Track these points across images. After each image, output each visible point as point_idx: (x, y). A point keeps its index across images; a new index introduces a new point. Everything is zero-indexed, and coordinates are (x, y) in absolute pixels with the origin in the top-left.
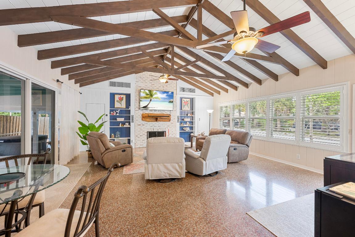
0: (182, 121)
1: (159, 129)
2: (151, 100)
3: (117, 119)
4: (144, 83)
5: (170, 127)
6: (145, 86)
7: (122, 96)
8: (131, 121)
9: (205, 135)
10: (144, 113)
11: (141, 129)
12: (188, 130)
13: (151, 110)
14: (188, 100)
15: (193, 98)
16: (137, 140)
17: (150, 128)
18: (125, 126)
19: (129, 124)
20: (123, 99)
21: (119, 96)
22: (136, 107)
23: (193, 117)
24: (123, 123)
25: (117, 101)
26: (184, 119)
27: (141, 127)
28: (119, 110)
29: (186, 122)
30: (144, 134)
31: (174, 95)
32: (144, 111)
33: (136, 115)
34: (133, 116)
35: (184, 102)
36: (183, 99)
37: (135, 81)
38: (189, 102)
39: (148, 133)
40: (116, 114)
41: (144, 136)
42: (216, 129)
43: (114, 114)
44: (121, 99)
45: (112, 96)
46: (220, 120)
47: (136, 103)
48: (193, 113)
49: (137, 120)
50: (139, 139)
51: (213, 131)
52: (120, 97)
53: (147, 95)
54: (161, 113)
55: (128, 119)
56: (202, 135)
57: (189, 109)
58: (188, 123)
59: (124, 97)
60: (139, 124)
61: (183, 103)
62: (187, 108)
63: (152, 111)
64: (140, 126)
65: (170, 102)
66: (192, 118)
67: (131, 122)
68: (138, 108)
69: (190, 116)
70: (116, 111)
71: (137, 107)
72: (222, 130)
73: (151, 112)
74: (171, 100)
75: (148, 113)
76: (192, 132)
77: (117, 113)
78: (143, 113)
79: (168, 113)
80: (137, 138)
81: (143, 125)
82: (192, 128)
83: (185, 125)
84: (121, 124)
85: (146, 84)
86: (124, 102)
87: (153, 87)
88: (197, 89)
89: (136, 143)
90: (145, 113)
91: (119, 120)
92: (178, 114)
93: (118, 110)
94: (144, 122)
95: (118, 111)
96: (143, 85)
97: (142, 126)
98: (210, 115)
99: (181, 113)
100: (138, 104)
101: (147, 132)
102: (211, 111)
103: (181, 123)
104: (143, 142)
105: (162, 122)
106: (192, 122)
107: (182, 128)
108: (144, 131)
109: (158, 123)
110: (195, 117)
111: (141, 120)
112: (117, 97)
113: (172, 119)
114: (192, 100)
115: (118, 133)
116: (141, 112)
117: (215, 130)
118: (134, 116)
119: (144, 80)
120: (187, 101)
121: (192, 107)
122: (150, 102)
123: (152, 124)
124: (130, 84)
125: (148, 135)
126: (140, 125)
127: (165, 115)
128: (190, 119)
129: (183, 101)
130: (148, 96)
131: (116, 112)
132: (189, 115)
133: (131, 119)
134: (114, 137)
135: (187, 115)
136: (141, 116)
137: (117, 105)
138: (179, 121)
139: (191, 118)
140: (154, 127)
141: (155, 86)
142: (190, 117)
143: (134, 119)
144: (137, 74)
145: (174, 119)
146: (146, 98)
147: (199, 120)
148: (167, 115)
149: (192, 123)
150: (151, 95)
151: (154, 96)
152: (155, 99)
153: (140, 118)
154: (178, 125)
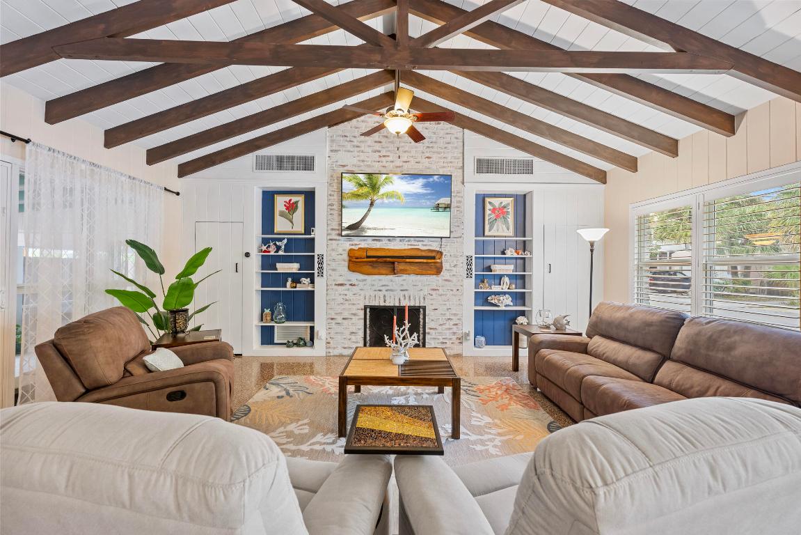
0: (485, 274)
1: (402, 299)
2: (372, 204)
3: (278, 265)
4: (357, 154)
5: (441, 292)
6: (358, 163)
7: (294, 199)
8: (316, 271)
9: (569, 329)
10: (356, 248)
11: (347, 297)
12: (506, 303)
13: (377, 238)
14: (506, 201)
15: (525, 195)
16: (332, 331)
17: (373, 294)
18: (299, 288)
19: (312, 282)
20: (297, 206)
21: (287, 198)
22: (330, 227)
23: (524, 259)
24: (296, 279)
25: (282, 214)
26: (493, 267)
27: (346, 292)
28: (285, 241)
29: (500, 277)
30: (354, 314)
31: (456, 186)
32: (356, 240)
33: (330, 255)
34: (321, 257)
35: (494, 210)
36: (488, 200)
37: (328, 149)
38: (511, 209)
39: (368, 310)
40: (277, 251)
41: (353, 321)
42: (620, 308)
43: (269, 252)
44: (292, 207)
45: (269, 198)
46: (640, 269)
47: (330, 217)
48: (525, 246)
49: (334, 270)
50: (339, 329)
51: (606, 315)
52: (290, 200)
53: (361, 186)
54: (410, 247)
55: (309, 264)
56: (560, 329)
57: (511, 232)
58: (506, 279)
59: (300, 200)
60: (341, 282)
61: (488, 212)
62: (503, 230)
63: (379, 240)
64: (343, 288)
65: (437, 208)
66: (523, 263)
67: (316, 275)
68: (337, 232)
69: (515, 255)
70: (277, 243)
71: (333, 229)
72: (655, 318)
73: (378, 245)
74: (444, 201)
75: (366, 246)
76: (523, 313)
77: (278, 248)
78: (353, 247)
79: (435, 246)
80: (333, 325)
81: (351, 285)
82: (521, 298)
83: (496, 289)
84: (290, 279)
85: (363, 157)
86: (299, 215)
87: (384, 164)
88: (538, 162)
89: (329, 340)
90: (360, 246)
91: (282, 268)
92: (470, 250)
93: (280, 240)
94: (355, 277)
95: (282, 244)
96: (350, 160)
97: (348, 287)
98: (592, 251)
99: (481, 246)
100: (336, 217)
101: (366, 307)
102: (596, 234)
103: (480, 280)
104: (353, 338)
105: (413, 278)
106: (523, 277)
107: (482, 298)
108: (354, 304)
109: (401, 278)
110: (531, 258)
111: (346, 269)
112: (280, 202)
113: (446, 266)
114: (522, 202)
115: (280, 306)
116: (346, 245)
117: (619, 315)
118: (325, 258)
119: (355, 143)
120: (504, 207)
121: (522, 226)
122: (369, 211)
123: (381, 283)
124: (313, 158)
125: (368, 317)
126: (342, 285)
127: (424, 254)
128: (512, 267)
129: (488, 207)
130: (365, 190)
131: (275, 244)
132: (510, 253)
133: (316, 266)
134: (269, 318)
135: (503, 253)
136: (345, 257)
137: (281, 225)
138: (474, 273)
139: (520, 262)
140: (386, 293)
141: (391, 159)
142: (516, 258)
143: (325, 265)
144: (335, 127)
145: (455, 266)
146: (358, 196)
147: (547, 270)
148: (430, 254)
149: (522, 280)
150: (374, 187)
151: (382, 191)
152: (386, 201)
153: (343, 263)
154: (469, 287)
